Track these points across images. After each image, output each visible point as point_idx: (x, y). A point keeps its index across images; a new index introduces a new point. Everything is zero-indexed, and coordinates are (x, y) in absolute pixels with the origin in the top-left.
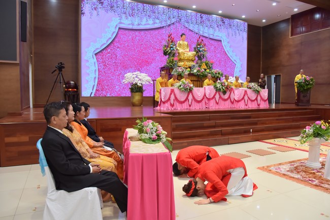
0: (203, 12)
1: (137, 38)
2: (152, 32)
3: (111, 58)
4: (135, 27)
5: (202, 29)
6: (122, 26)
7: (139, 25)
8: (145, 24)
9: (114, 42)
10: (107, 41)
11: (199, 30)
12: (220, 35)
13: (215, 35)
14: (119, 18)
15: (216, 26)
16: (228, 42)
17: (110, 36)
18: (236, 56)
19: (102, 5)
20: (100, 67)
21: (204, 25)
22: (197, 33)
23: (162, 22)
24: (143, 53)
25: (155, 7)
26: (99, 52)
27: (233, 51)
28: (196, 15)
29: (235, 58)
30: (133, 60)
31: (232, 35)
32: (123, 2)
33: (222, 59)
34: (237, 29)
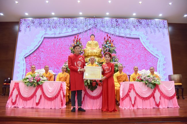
0: (117, 18)
1: (58, 43)
2: (70, 38)
3: (36, 60)
4: (57, 36)
5: (118, 31)
6: (47, 36)
7: (60, 33)
8: (65, 33)
9: (39, 48)
10: (34, 48)
12: (138, 34)
13: (132, 34)
14: (44, 31)
15: (132, 27)
16: (147, 39)
17: (37, 44)
18: (157, 50)
19: (33, 24)
20: (27, 67)
21: (120, 27)
22: (113, 35)
23: (79, 29)
24: (62, 54)
25: (74, 19)
26: (27, 56)
27: (153, 47)
28: (112, 21)
29: (156, 52)
30: (53, 61)
31: (151, 32)
32: (49, 20)
33: (142, 54)
34: (156, 27)
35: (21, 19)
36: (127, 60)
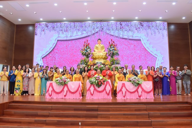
0: (121, 21)
1: (70, 45)
2: (80, 40)
3: (52, 60)
4: (68, 38)
5: (122, 33)
6: (60, 39)
7: (71, 36)
8: (75, 36)
9: (54, 50)
10: (50, 49)
11: (119, 34)
12: (139, 36)
13: (134, 36)
14: (57, 34)
15: (135, 29)
16: (148, 41)
17: (51, 45)
18: (156, 50)
21: (124, 30)
22: (117, 37)
23: (88, 32)
24: (74, 55)
25: (83, 23)
26: (44, 57)
27: (153, 47)
28: (116, 24)
29: (155, 52)
30: (67, 60)
31: (152, 34)
32: (61, 24)
33: (143, 54)
34: (157, 29)
35: (36, 23)
36: (129, 59)
